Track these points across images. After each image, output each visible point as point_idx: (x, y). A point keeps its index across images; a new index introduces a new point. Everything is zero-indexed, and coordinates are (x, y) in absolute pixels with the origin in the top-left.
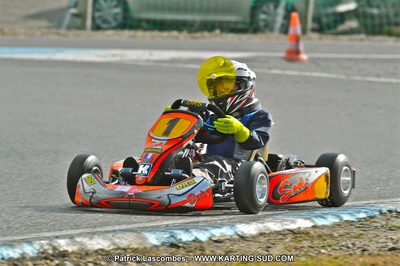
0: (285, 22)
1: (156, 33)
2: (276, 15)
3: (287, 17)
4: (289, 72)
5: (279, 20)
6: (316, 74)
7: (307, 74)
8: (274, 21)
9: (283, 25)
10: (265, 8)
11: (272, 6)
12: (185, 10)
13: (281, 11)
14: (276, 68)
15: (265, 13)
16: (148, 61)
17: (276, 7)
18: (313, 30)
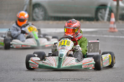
0: (109, 17)
1: (58, 22)
2: (105, 14)
3: (110, 15)
4: (111, 36)
5: (107, 16)
6: (121, 37)
7: (118, 37)
8: (104, 16)
9: (108, 18)
10: (101, 11)
11: (103, 10)
12: (69, 12)
13: (107, 12)
14: (106, 34)
15: (101, 13)
16: (55, 33)
17: (105, 10)
18: (120, 19)
